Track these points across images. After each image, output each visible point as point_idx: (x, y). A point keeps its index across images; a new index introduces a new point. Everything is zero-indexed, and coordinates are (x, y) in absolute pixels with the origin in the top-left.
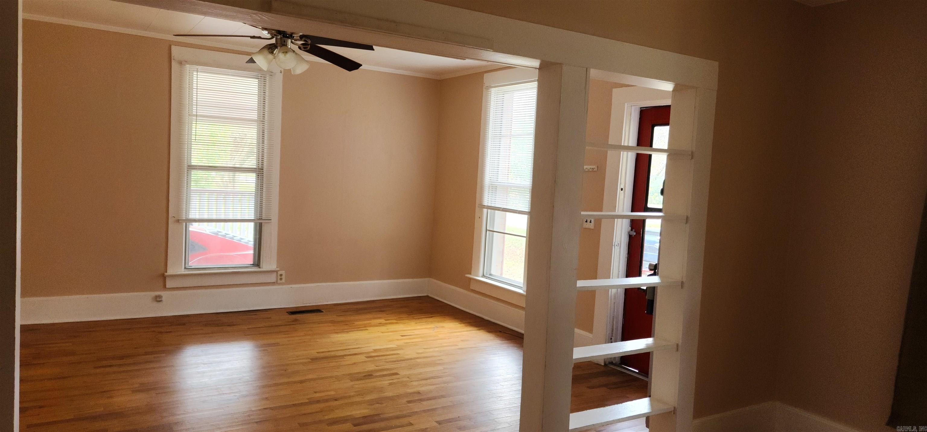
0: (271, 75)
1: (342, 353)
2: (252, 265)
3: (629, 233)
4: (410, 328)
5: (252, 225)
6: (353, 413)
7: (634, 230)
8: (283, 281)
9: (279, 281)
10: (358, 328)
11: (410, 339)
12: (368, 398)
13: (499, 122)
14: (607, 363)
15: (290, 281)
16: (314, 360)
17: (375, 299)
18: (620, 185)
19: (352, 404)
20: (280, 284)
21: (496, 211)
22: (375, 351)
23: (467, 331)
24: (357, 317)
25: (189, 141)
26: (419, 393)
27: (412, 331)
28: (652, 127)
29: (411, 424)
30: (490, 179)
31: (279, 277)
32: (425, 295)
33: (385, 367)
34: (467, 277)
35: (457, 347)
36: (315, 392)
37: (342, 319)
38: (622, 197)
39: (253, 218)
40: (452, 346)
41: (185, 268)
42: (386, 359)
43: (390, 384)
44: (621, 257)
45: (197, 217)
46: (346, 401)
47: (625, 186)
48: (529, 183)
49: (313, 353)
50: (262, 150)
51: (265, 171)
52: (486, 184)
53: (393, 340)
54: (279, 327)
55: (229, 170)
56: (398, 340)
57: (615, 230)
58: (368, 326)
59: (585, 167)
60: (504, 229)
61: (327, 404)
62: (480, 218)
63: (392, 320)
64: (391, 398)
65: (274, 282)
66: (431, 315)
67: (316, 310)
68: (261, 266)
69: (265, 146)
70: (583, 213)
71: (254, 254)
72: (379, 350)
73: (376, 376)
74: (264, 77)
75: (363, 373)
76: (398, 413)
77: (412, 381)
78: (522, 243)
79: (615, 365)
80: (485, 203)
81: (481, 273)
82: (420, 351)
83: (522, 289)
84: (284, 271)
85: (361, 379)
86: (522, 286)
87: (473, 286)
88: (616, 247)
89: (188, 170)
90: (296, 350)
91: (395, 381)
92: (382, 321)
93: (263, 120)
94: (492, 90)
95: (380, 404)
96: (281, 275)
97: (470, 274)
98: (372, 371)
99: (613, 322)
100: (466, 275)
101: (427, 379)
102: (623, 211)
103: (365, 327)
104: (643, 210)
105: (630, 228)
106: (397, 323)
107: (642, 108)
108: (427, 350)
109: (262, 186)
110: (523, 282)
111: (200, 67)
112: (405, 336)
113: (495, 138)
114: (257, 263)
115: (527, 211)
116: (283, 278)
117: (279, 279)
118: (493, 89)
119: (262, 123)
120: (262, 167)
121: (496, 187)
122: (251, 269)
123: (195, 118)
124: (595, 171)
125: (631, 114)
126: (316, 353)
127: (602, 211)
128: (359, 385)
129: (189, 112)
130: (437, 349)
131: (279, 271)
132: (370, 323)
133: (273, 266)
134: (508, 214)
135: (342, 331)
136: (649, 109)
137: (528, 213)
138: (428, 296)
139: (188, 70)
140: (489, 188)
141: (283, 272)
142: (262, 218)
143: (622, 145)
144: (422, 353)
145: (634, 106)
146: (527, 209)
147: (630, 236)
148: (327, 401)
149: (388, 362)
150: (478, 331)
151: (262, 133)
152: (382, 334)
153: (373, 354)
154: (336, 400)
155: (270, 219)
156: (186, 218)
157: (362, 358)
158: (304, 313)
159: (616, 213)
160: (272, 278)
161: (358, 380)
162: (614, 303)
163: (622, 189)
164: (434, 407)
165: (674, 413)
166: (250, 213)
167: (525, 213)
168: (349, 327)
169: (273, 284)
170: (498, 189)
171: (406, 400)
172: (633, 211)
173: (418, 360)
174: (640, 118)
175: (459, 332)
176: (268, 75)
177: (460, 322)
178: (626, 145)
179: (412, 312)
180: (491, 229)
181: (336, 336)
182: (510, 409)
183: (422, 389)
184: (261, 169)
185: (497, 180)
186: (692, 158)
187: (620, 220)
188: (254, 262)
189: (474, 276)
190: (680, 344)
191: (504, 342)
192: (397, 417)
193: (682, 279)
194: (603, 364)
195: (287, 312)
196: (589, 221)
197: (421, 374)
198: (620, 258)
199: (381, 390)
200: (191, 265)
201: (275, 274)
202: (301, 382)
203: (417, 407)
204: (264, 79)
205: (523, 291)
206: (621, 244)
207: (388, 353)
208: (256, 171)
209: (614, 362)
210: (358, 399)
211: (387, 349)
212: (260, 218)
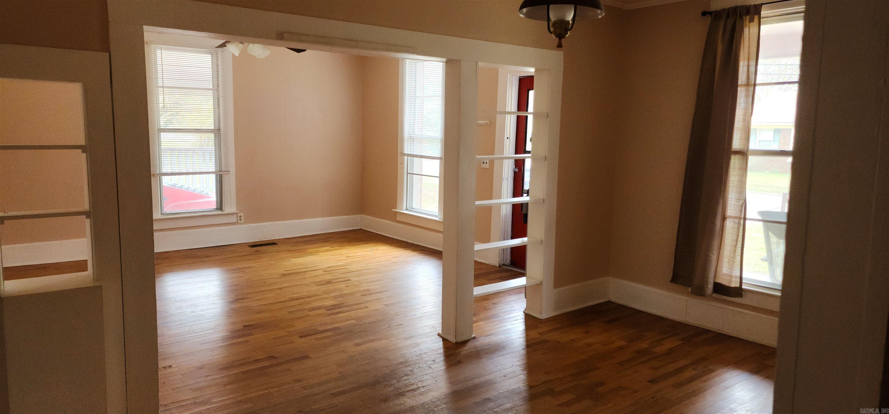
0: (223, 51)
1: (304, 270)
2: (216, 209)
3: (514, 170)
4: (351, 252)
5: (214, 176)
6: (325, 304)
7: (517, 168)
8: (242, 221)
9: (239, 222)
10: (311, 254)
11: (354, 258)
12: (333, 295)
13: (413, 85)
14: (501, 265)
15: (246, 222)
16: (283, 275)
18: (506, 135)
19: (322, 299)
20: (240, 224)
21: (415, 158)
22: (329, 267)
24: (307, 247)
25: (158, 109)
26: (368, 290)
27: (355, 253)
28: (528, 91)
29: (367, 307)
30: (409, 132)
31: (239, 218)
32: (359, 228)
33: (339, 277)
34: (394, 211)
35: (391, 262)
36: (293, 294)
37: (295, 248)
38: (508, 143)
39: (214, 171)
40: (387, 261)
41: (162, 214)
43: (346, 286)
44: (509, 188)
45: (169, 171)
46: (317, 297)
47: (510, 135)
48: (440, 135)
49: (282, 271)
50: (218, 114)
51: (222, 132)
52: (406, 136)
53: (341, 260)
54: (246, 256)
55: (193, 131)
56: (344, 260)
57: (504, 168)
58: (319, 252)
59: (480, 122)
60: (422, 172)
61: (303, 300)
62: (401, 163)
63: (336, 247)
64: (349, 294)
66: (367, 242)
67: (272, 243)
68: (223, 209)
69: (221, 111)
70: (478, 157)
71: (217, 201)
72: (332, 267)
73: (334, 283)
74: (216, 53)
75: (324, 281)
76: (357, 302)
77: (361, 284)
78: (436, 183)
79: (507, 265)
80: (405, 151)
81: (405, 208)
83: (437, 217)
84: (243, 214)
85: (324, 285)
86: (437, 215)
87: (399, 218)
88: (505, 180)
89: (158, 133)
90: (267, 270)
91: (349, 284)
93: (218, 89)
94: (407, 62)
95: (342, 297)
96: (240, 217)
97: (396, 209)
98: (331, 279)
99: (504, 236)
100: (392, 210)
101: (372, 282)
102: (509, 154)
103: (316, 253)
104: (523, 152)
105: (514, 166)
106: (341, 249)
107: (520, 77)
108: (369, 265)
109: (220, 144)
110: (438, 212)
111: (163, 46)
112: (349, 257)
113: (411, 100)
114: (220, 206)
115: (439, 157)
116: (242, 219)
117: (239, 220)
119: (217, 92)
120: (220, 128)
121: (414, 138)
122: (215, 212)
123: (163, 89)
124: (488, 125)
125: (512, 82)
126: (284, 271)
127: (494, 155)
128: (324, 288)
129: (156, 85)
130: (376, 264)
131: (238, 213)
132: (320, 250)
133: (234, 210)
134: (424, 160)
136: (525, 78)
137: (439, 158)
138: (361, 229)
139: (153, 49)
140: (408, 140)
142: (221, 170)
143: (507, 111)
144: (365, 267)
145: (514, 76)
146: (439, 155)
147: (515, 172)
148: (303, 298)
149: (340, 274)
150: (405, 251)
151: (217, 100)
152: (331, 257)
153: (328, 269)
154: (310, 297)
155: (229, 170)
156: (159, 172)
157: (321, 272)
158: (263, 245)
159: (504, 156)
160: (234, 219)
161: (321, 285)
162: (505, 222)
163: (508, 138)
164: (381, 297)
165: (541, 285)
166: (212, 167)
169: (234, 224)
170: (415, 140)
171: (361, 294)
172: (516, 153)
173: (364, 271)
174: (519, 85)
175: (390, 252)
176: (219, 51)
177: (390, 246)
178: (509, 111)
179: (350, 241)
180: (411, 172)
181: (294, 259)
182: (434, 295)
183: (370, 288)
184: (218, 130)
185: (414, 133)
186: (547, 118)
187: (507, 160)
188: (217, 207)
189: (398, 210)
190: (543, 240)
191: (424, 257)
192: (356, 304)
193: (543, 197)
194: (498, 266)
195: (248, 246)
196: (485, 162)
197: (367, 279)
199: (341, 290)
200: (165, 211)
201: (236, 215)
202: (280, 289)
203: (368, 298)
204: (216, 55)
206: (508, 179)
207: (339, 268)
208: (215, 131)
210: (326, 296)
211: (338, 266)
212: (219, 170)
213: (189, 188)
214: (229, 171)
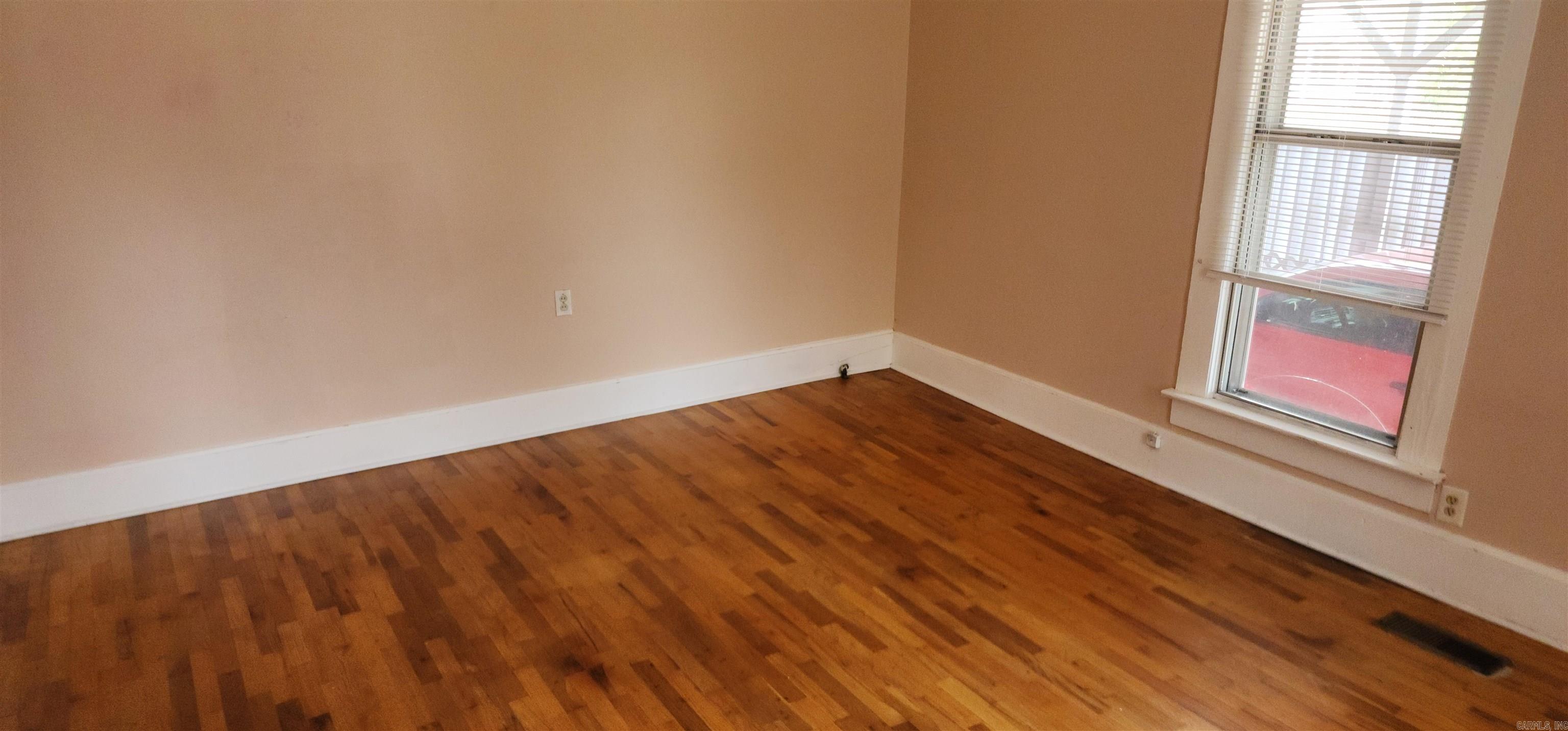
8: (1460, 518)
9: (1442, 515)
15: (1473, 529)
20: (1443, 524)
31: (1444, 504)
41: (1217, 392)
65: (1426, 514)
68: (1400, 450)
84: (1467, 491)
96: (1453, 500)
116: (1458, 510)
117: (1443, 509)
131: (1450, 484)
133: (1434, 468)
142: (1426, 308)
155: (1446, 313)
160: (1424, 498)
169: (1422, 516)
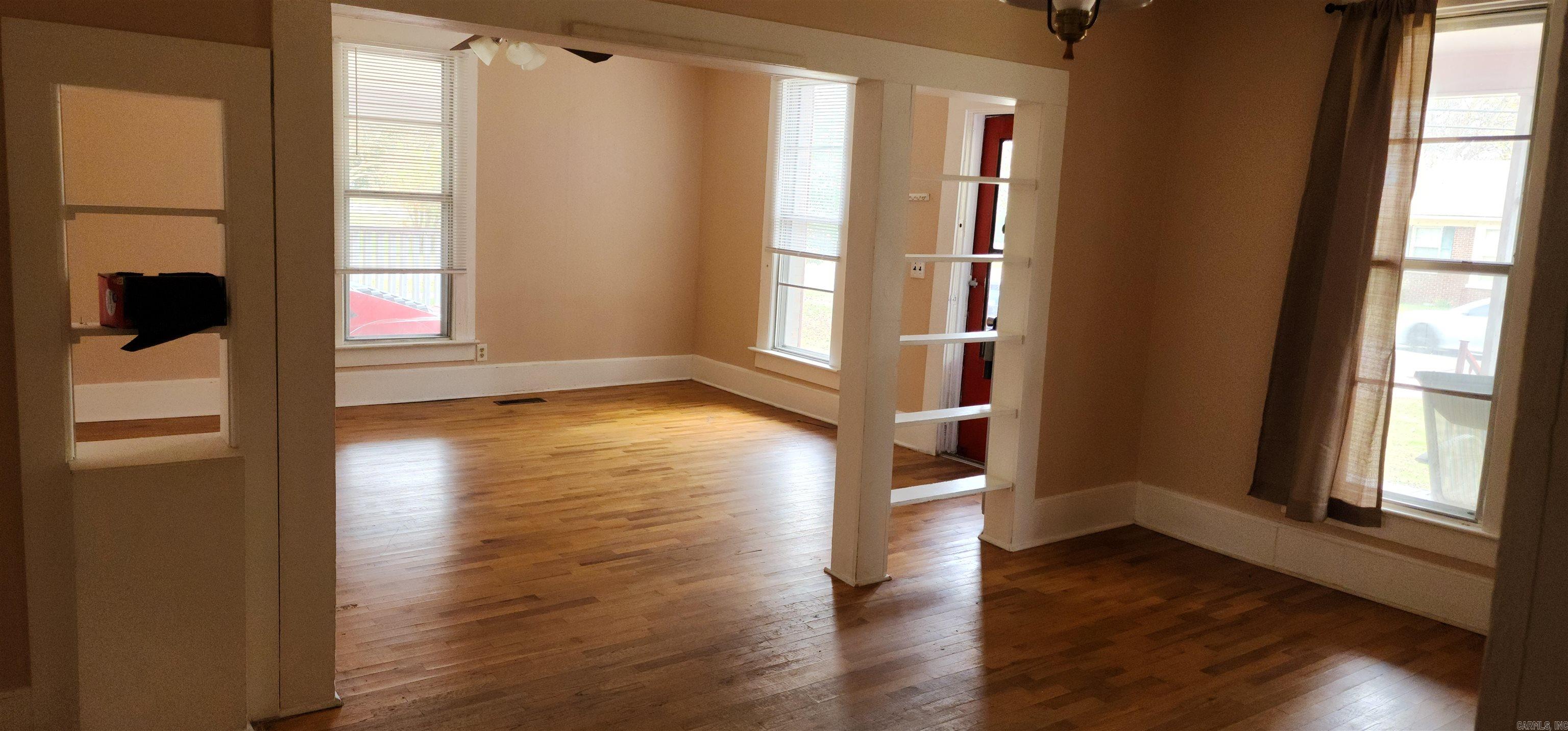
0: (462, 57)
1: (592, 448)
2: (441, 335)
3: (969, 283)
4: (672, 420)
5: (438, 277)
6: (626, 508)
7: (976, 279)
8: (485, 358)
9: (479, 359)
10: (603, 420)
11: (678, 431)
12: (640, 493)
13: (794, 126)
14: (939, 453)
15: (491, 361)
16: (555, 455)
17: (617, 384)
18: (958, 220)
19: (621, 499)
20: (480, 363)
21: (792, 257)
22: (634, 445)
23: (755, 421)
24: (599, 407)
25: (347, 156)
26: (702, 487)
27: (680, 423)
28: (1000, 141)
29: (699, 517)
30: (783, 210)
31: (479, 353)
32: (689, 378)
33: (652, 462)
34: (750, 350)
35: (743, 440)
36: (570, 489)
37: (577, 409)
38: (961, 235)
39: (439, 268)
40: (736, 438)
41: (346, 340)
42: (650, 453)
43: (664, 479)
44: (959, 315)
45: (360, 266)
46: (612, 496)
47: (964, 221)
48: (838, 217)
49: (552, 448)
50: (450, 168)
51: (454, 199)
52: (777, 217)
53: (655, 433)
54: (491, 420)
55: (405, 197)
56: (661, 432)
57: (951, 280)
58: (618, 418)
59: (912, 195)
60: (803, 282)
61: (588, 500)
62: (767, 266)
63: (646, 410)
64: (669, 493)
65: (472, 360)
66: (702, 403)
67: (535, 399)
68: (453, 335)
69: (455, 162)
70: (907, 256)
71: (442, 321)
72: (640, 444)
73: (644, 472)
74: (451, 60)
75: (628, 468)
76: (683, 507)
77: (690, 476)
79: (950, 454)
80: (776, 245)
81: (770, 345)
82: (694, 444)
83: (828, 364)
85: (625, 475)
86: (829, 360)
87: (759, 363)
88: (952, 302)
89: (345, 198)
90: (526, 445)
91: (670, 476)
92: (633, 411)
93: (451, 124)
94: (785, 82)
95: (656, 498)
96: (482, 350)
97: (755, 346)
98: (636, 466)
99: (948, 400)
100: (749, 348)
101: (710, 473)
102: (962, 254)
103: (612, 419)
104: (988, 251)
105: (971, 277)
106: (656, 414)
107: (987, 116)
108: (704, 443)
109: (451, 221)
110: (829, 355)
111: (359, 46)
112: (670, 428)
113: (790, 151)
114: (447, 330)
115: (835, 255)
116: (484, 354)
117: (479, 355)
118: (784, 80)
119: (449, 128)
120: (451, 193)
121: (791, 221)
122: (439, 340)
123: (355, 121)
124: (927, 200)
125: (973, 124)
126: (555, 449)
127: (935, 253)
128: (624, 480)
129: (344, 113)
130: (717, 442)
131: (479, 344)
132: (618, 414)
133: (471, 338)
134: (807, 260)
135: (582, 424)
136: (997, 117)
137: (836, 259)
138: (691, 380)
139: (342, 50)
140: (781, 224)
141: (485, 346)
142: (451, 268)
143: (961, 174)
144: (697, 446)
145: (977, 113)
146: (835, 252)
147: (971, 288)
148: (587, 497)
149: (654, 457)
150: (768, 421)
151: (449, 143)
152: (637, 426)
153: (633, 449)
154: (599, 496)
156: (347, 267)
157: (620, 453)
158: (519, 402)
159: (953, 256)
160: (470, 354)
161: (622, 476)
163: (961, 226)
164: (724, 501)
165: (1012, 491)
166: (435, 260)
167: (834, 258)
168: (588, 418)
169: (471, 362)
170: (793, 225)
171: (689, 494)
172: (974, 253)
173: (695, 454)
174: (985, 130)
175: (743, 422)
176: (457, 57)
177: (743, 411)
178: (966, 174)
179: (672, 401)
180: (784, 282)
181: (574, 429)
183: (705, 483)
184: (449, 196)
185: (792, 212)
186: (1036, 189)
187: (958, 264)
188: (441, 331)
189: (759, 348)
190: (1019, 409)
191: (803, 433)
192: (681, 511)
193: (1023, 333)
194: (934, 454)
195: (494, 402)
196: (918, 268)
197: (701, 468)
198: (957, 316)
199: (654, 485)
200: (353, 336)
201: (472, 350)
202: (548, 479)
203: (702, 501)
204: (450, 63)
205: (830, 366)
206: (958, 298)
207: (653, 447)
208: (443, 199)
209: (949, 452)
210: (627, 494)
211: (649, 443)
212: (449, 268)
213: (396, 297)
214: (465, 269)
